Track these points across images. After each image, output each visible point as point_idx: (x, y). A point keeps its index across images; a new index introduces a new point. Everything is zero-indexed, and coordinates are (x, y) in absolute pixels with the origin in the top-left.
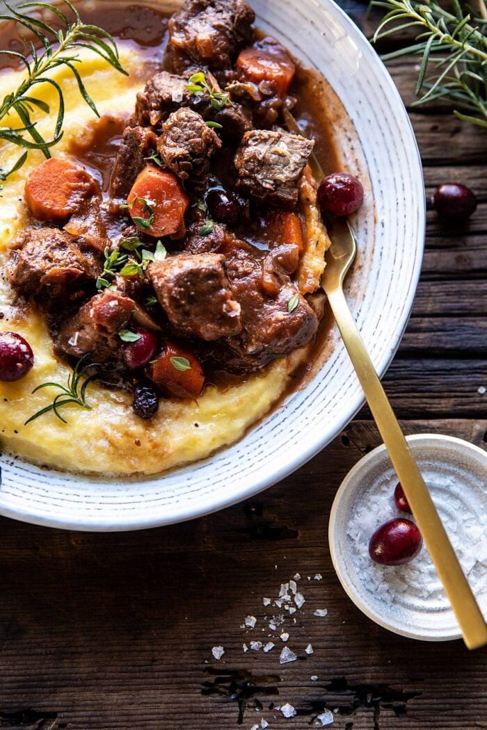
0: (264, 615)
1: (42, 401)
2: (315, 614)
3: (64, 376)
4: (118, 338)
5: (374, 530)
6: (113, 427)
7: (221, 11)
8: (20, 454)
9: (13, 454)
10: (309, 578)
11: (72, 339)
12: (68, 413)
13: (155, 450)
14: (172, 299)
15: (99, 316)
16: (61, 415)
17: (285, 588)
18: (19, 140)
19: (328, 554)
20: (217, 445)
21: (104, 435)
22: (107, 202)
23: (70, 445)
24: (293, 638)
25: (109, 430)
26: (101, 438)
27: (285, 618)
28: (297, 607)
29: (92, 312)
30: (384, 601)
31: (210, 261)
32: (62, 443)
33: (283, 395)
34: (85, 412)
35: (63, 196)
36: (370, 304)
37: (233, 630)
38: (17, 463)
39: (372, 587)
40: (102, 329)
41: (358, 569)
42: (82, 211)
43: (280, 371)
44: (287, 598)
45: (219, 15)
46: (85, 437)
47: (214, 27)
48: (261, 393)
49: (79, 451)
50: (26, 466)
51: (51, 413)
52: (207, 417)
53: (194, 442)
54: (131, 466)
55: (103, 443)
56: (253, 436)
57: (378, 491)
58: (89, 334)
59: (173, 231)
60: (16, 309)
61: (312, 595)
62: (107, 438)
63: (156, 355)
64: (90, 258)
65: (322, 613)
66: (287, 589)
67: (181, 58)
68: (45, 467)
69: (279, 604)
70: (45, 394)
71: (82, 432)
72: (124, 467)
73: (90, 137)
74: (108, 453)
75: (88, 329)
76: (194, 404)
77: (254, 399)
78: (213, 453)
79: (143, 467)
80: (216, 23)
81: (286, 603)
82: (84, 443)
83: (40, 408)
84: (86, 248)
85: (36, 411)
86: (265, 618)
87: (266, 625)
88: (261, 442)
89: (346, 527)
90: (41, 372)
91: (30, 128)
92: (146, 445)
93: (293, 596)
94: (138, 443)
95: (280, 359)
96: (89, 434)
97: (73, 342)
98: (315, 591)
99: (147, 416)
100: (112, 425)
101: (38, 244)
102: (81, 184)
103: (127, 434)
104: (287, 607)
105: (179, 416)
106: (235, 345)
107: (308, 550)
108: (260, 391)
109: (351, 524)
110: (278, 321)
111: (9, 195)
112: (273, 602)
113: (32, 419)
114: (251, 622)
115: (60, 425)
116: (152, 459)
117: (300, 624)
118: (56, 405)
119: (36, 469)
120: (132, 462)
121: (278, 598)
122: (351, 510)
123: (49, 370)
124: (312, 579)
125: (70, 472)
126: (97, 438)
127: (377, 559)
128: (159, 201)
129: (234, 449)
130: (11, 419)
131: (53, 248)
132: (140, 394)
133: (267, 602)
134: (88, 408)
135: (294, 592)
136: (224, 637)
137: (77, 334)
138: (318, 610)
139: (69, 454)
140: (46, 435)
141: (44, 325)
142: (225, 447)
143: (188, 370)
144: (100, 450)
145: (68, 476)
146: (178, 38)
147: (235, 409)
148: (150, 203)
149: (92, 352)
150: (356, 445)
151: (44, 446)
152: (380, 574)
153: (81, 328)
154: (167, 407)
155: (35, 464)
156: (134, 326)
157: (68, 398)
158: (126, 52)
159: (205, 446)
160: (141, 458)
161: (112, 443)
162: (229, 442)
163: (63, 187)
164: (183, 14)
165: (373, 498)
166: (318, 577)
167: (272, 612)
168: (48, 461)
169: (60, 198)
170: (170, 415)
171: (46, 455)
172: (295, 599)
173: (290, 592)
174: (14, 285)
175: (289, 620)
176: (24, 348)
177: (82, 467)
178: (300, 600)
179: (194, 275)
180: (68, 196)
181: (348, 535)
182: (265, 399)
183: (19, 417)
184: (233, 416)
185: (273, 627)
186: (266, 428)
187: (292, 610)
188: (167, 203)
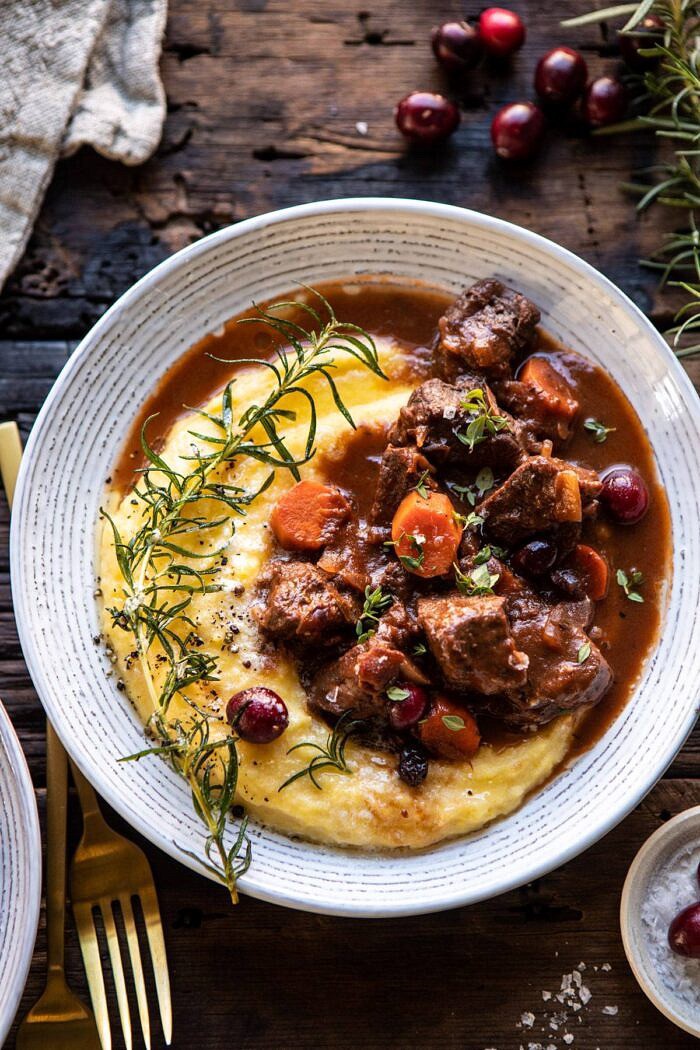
0: (543, 1011)
1: (295, 765)
2: (604, 1012)
3: (321, 736)
4: (385, 696)
5: (673, 914)
6: (377, 796)
7: (501, 312)
8: (268, 824)
9: (260, 823)
10: (596, 968)
11: (330, 694)
12: (327, 778)
13: (424, 822)
14: (453, 653)
15: (365, 672)
16: (319, 780)
17: (568, 980)
18: (264, 457)
19: (619, 940)
20: (493, 816)
21: (366, 805)
22: (363, 530)
23: (328, 815)
24: (578, 1040)
25: (372, 801)
26: (363, 808)
27: (568, 1015)
28: (582, 1002)
29: (357, 668)
30: (685, 999)
31: (491, 606)
32: (319, 813)
33: (567, 758)
34: (343, 777)
35: (316, 525)
36: (668, 651)
37: (507, 1029)
38: (265, 834)
39: (672, 984)
40: (368, 686)
41: (655, 961)
42: (336, 543)
43: (564, 729)
44: (571, 991)
45: (500, 317)
46: (346, 807)
47: (494, 331)
48: (542, 756)
49: (338, 822)
50: (275, 837)
51: (306, 779)
52: (483, 783)
53: (468, 813)
54: (396, 840)
55: (366, 814)
56: (534, 805)
57: (677, 867)
58: (350, 689)
59: (445, 571)
60: (264, 658)
61: (601, 989)
62: (369, 809)
63: (427, 712)
64: (347, 599)
65: (611, 1010)
66: (570, 981)
67: (455, 366)
68: (297, 838)
69: (561, 999)
70: (299, 756)
71: (341, 800)
72: (388, 841)
73: (342, 451)
74: (371, 825)
75: (349, 684)
76: (467, 767)
77: (535, 763)
78: (488, 825)
79: (411, 842)
80: (497, 326)
81: (569, 997)
82: (344, 813)
83: (294, 773)
84: (344, 587)
85: (289, 776)
86: (545, 1015)
87: (546, 1023)
88: (543, 812)
89: (641, 910)
90: (295, 731)
91: (277, 442)
92: (414, 816)
93: (577, 990)
94: (405, 814)
95: (567, 715)
96: (350, 803)
97: (332, 697)
98: (603, 984)
99: (414, 781)
100: (375, 793)
101: (292, 585)
102: (335, 510)
103: (392, 804)
104: (570, 1003)
105: (449, 782)
106: (516, 699)
107: (594, 934)
108: (542, 752)
109: (646, 906)
110: (566, 673)
111: (253, 522)
112: (553, 996)
113: (286, 785)
114: (529, 1019)
115: (316, 793)
116: (420, 833)
117: (586, 1024)
118: (312, 768)
119: (286, 841)
120: (398, 835)
121: (560, 991)
122: (646, 891)
123: (304, 728)
124: (600, 969)
125: (324, 844)
126: (359, 809)
127: (677, 950)
128: (429, 537)
129: (512, 819)
130: (262, 786)
131: (309, 592)
132: (408, 759)
133: (547, 996)
134: (349, 772)
135: (578, 985)
136: (498, 1037)
137: (337, 689)
138: (607, 1008)
139: (328, 826)
140: (301, 804)
141: (294, 674)
142: (502, 818)
143: (462, 730)
144: (360, 820)
145: (321, 849)
146: (451, 342)
147: (514, 774)
148: (420, 539)
149: (354, 709)
150: (649, 809)
151: (298, 816)
152: (681, 967)
153: (341, 682)
154: (437, 770)
155: (285, 834)
156: (402, 681)
157: (326, 760)
158: (385, 349)
159: (480, 817)
160: (408, 830)
161: (375, 813)
162: (505, 813)
163: (317, 514)
164: (457, 314)
165: (672, 876)
166: (607, 967)
167: (553, 1008)
168: (300, 832)
169: (313, 528)
170: (440, 779)
171: (299, 825)
172: (581, 994)
173: (573, 985)
174: (263, 631)
175: (573, 1018)
176: (280, 707)
177: (340, 840)
178: (585, 995)
179: (475, 625)
180: (321, 525)
181: (644, 920)
182: (547, 764)
183: (270, 784)
184: (511, 782)
185: (554, 1027)
186: (548, 795)
187: (577, 1006)
188: (439, 539)
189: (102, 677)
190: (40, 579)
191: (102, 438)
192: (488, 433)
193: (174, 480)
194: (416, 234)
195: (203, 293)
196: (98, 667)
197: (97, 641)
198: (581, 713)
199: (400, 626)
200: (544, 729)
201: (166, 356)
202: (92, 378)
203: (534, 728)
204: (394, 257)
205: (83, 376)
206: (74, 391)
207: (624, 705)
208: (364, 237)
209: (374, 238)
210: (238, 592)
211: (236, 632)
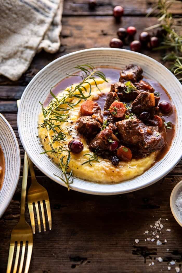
0: (151, 230)
2: (167, 230)
3: (92, 154)
4: (108, 141)
7: (134, 69)
8: (78, 177)
9: (76, 176)
10: (164, 220)
11: (94, 143)
12: (93, 163)
13: (118, 174)
15: (103, 134)
16: (91, 164)
17: (157, 223)
18: (79, 97)
20: (136, 174)
21: (103, 169)
22: (103, 112)
23: (93, 172)
24: (160, 238)
25: (105, 167)
26: (102, 170)
27: (157, 231)
28: (161, 228)
32: (91, 172)
33: (154, 163)
34: (98, 163)
35: (91, 109)
37: (141, 235)
40: (104, 138)
41: (180, 215)
42: (96, 112)
43: (153, 155)
44: (158, 225)
46: (98, 170)
47: (133, 72)
48: (148, 161)
49: (96, 174)
51: (88, 163)
52: (133, 166)
53: (129, 172)
54: (111, 179)
56: (146, 172)
58: (99, 141)
59: (122, 116)
61: (165, 225)
62: (104, 170)
63: (118, 147)
64: (99, 123)
65: (169, 230)
66: (158, 223)
68: (86, 180)
69: (155, 227)
70: (86, 158)
71: (97, 168)
72: (109, 179)
74: (105, 174)
76: (129, 162)
77: (146, 162)
79: (115, 179)
81: (157, 227)
82: (97, 171)
83: (85, 162)
84: (98, 121)
85: (83, 163)
86: (151, 231)
87: (152, 233)
88: (149, 174)
89: (175, 202)
90: (85, 152)
91: (82, 94)
92: (116, 172)
93: (159, 225)
94: (113, 172)
95: (154, 152)
96: (99, 169)
98: (166, 224)
99: (116, 165)
100: (106, 166)
102: (96, 106)
103: (110, 169)
104: (158, 228)
105: (124, 166)
106: (141, 146)
107: (164, 211)
108: (148, 160)
109: (177, 201)
110: (153, 138)
111: (76, 110)
112: (153, 227)
113: (83, 164)
114: (147, 232)
115: (90, 167)
116: (117, 177)
117: (162, 233)
118: (90, 161)
119: (83, 181)
120: (112, 178)
121: (155, 225)
123: (87, 151)
124: (165, 220)
125: (93, 181)
126: (101, 170)
128: (118, 108)
129: (141, 176)
130: (77, 164)
131: (90, 119)
132: (114, 158)
133: (151, 226)
134: (99, 162)
135: (160, 224)
136: (139, 237)
137: (96, 141)
138: (168, 229)
140: (86, 169)
142: (138, 176)
143: (128, 152)
144: (102, 173)
146: (123, 75)
147: (141, 164)
148: (116, 108)
149: (100, 146)
151: (86, 172)
153: (97, 140)
154: (121, 163)
155: (82, 179)
157: (93, 159)
159: (133, 174)
160: (114, 176)
161: (105, 171)
162: (139, 174)
163: (91, 107)
164: (124, 70)
166: (167, 219)
167: (153, 230)
168: (86, 178)
170: (122, 165)
171: (86, 176)
172: (160, 226)
173: (158, 224)
174: (77, 130)
175: (159, 232)
176: (81, 143)
178: (162, 226)
180: (92, 109)
181: (176, 205)
183: (79, 164)
184: (140, 166)
185: (154, 234)
186: (150, 171)
187: (160, 229)
188: (121, 109)
189: (38, 144)
190: (24, 121)
191: (41, 95)
192: (132, 90)
193: (58, 101)
194: (114, 56)
195: (66, 67)
196: (37, 142)
197: (37, 137)
198: (157, 152)
199: (112, 127)
200: (148, 155)
201: (57, 80)
202: (40, 81)
203: (146, 155)
204: (109, 62)
205: (38, 80)
206: (35, 83)
207: (168, 151)
208: (102, 57)
209: (105, 57)
210: (72, 123)
211: (71, 131)
